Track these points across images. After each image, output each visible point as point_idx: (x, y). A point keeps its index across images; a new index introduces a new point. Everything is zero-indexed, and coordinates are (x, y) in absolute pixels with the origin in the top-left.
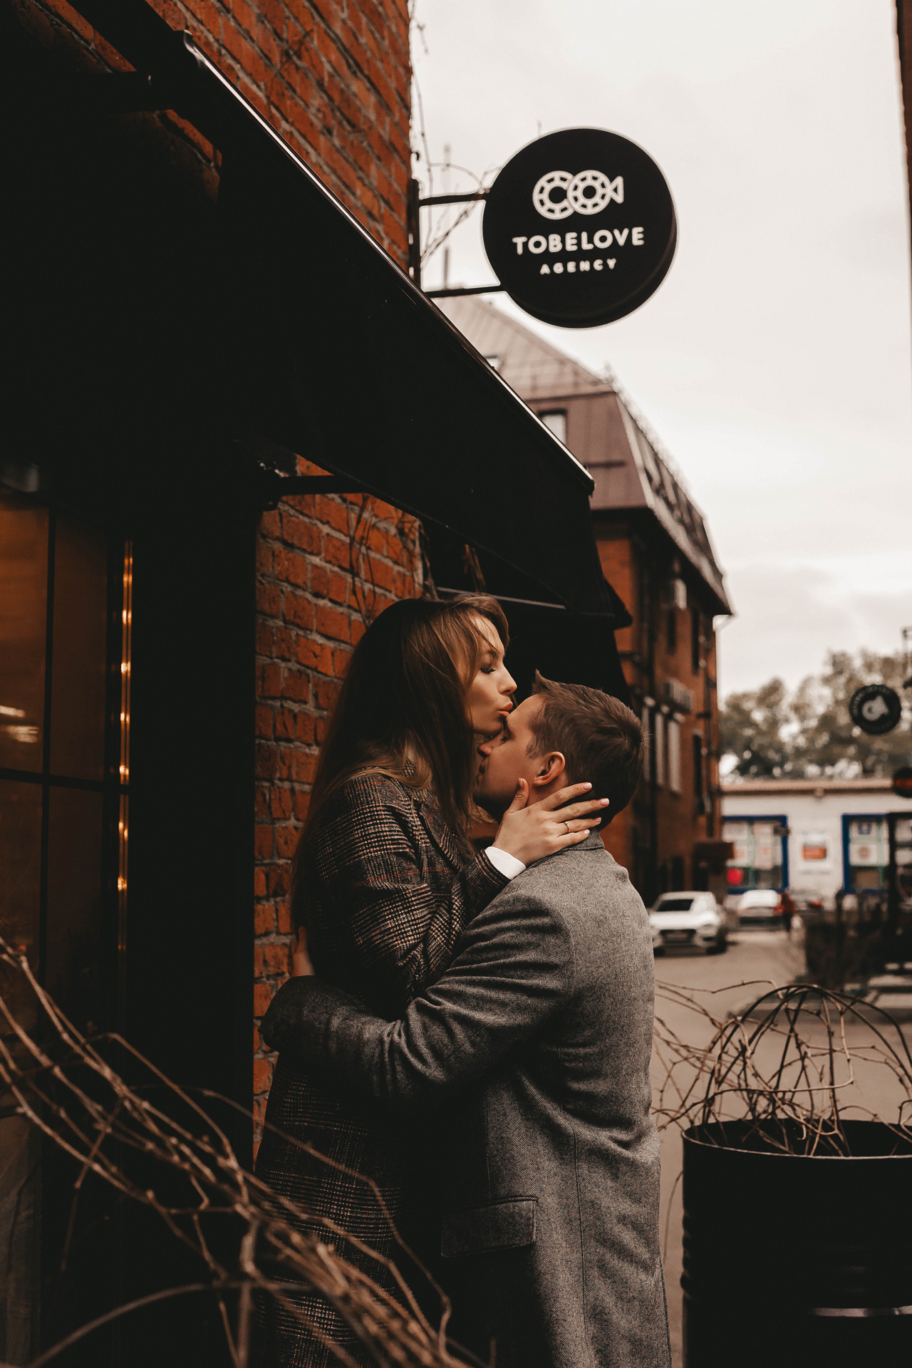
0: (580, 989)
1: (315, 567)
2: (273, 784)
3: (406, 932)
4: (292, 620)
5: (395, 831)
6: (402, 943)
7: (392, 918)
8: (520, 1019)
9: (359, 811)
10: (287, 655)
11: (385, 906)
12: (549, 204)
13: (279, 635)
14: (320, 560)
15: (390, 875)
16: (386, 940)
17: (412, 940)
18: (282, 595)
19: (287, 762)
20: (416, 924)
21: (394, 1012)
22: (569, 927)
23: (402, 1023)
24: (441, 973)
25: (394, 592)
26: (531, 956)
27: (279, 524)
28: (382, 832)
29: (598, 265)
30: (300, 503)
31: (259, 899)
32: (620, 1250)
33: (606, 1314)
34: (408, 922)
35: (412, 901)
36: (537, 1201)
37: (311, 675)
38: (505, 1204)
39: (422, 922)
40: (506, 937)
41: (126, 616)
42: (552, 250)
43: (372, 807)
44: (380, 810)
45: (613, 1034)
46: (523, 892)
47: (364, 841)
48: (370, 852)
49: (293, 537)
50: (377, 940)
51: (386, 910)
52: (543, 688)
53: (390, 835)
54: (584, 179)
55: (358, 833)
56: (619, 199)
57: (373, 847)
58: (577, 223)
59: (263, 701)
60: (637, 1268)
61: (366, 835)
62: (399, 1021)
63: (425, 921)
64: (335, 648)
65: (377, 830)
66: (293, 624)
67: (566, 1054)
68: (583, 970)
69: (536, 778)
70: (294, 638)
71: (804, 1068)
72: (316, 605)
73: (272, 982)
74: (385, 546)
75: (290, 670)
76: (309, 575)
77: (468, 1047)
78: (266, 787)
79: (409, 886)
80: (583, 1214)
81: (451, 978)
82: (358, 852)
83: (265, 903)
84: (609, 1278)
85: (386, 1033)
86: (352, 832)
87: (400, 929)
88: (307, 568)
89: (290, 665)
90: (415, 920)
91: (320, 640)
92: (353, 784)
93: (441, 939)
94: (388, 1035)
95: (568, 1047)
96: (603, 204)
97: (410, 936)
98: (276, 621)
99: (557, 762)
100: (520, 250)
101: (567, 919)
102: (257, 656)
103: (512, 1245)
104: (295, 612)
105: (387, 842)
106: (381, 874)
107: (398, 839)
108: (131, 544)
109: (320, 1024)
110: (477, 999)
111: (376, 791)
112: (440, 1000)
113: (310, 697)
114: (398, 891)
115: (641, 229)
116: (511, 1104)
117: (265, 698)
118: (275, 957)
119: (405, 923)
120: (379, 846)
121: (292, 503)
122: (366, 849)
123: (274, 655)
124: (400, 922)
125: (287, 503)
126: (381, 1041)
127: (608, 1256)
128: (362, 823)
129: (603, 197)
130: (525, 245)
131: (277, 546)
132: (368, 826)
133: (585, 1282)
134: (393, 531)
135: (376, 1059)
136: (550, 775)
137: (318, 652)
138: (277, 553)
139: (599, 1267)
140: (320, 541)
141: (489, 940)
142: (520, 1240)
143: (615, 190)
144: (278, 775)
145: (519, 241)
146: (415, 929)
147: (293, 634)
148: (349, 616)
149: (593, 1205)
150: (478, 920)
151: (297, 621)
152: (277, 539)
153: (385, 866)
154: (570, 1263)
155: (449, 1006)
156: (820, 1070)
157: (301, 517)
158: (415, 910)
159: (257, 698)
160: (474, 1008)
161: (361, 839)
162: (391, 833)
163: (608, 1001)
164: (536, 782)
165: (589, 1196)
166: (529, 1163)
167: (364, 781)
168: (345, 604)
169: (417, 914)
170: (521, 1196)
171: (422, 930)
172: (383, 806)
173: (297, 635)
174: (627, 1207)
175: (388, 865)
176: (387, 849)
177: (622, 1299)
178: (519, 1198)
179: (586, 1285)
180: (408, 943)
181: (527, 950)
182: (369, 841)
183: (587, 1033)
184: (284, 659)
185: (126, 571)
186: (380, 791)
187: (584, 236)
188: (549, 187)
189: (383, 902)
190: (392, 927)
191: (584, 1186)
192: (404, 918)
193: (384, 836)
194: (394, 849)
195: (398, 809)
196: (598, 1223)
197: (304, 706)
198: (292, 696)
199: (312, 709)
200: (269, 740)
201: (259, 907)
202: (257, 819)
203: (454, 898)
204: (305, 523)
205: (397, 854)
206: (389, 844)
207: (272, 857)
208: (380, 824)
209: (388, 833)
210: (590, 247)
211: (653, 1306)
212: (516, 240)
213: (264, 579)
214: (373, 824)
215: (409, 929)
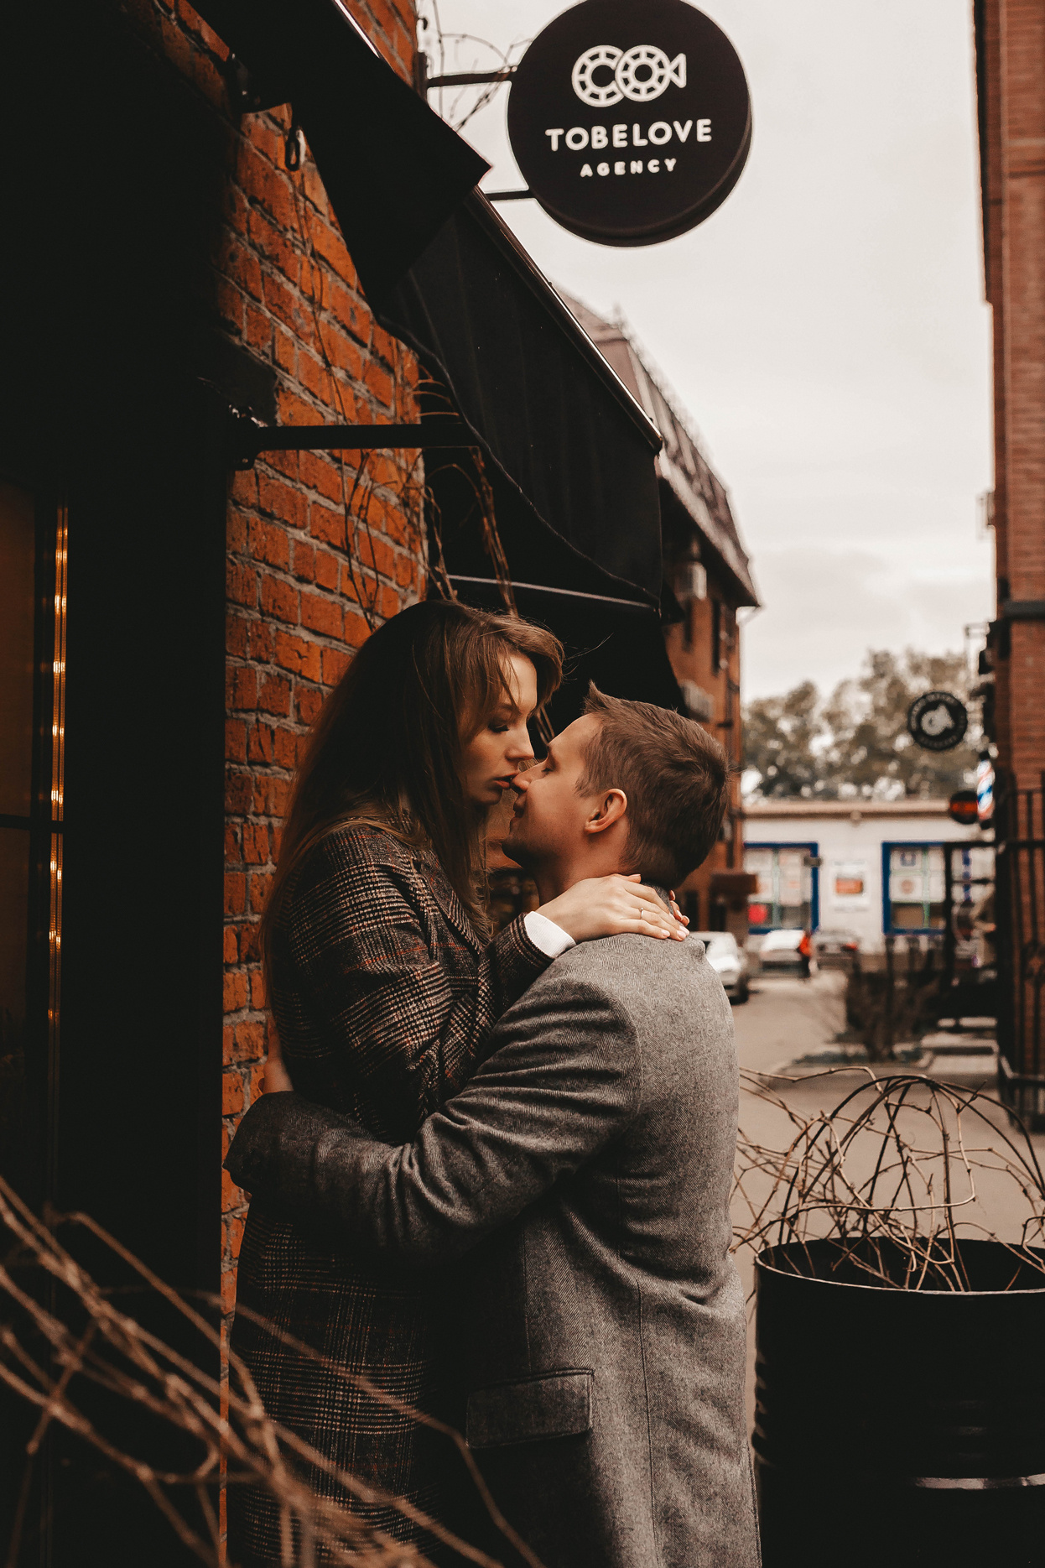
0: (648, 1103)
1: (299, 543)
2: (246, 820)
3: (417, 1026)
4: (271, 610)
5: (393, 897)
6: (413, 1040)
7: (399, 1008)
8: (569, 1143)
9: (345, 873)
10: (264, 656)
11: (388, 995)
12: (592, 87)
13: (254, 630)
14: (305, 534)
15: (392, 955)
16: (392, 1038)
17: (425, 1036)
18: (258, 579)
19: (263, 792)
20: (431, 1015)
21: (403, 1132)
22: (634, 1023)
23: (412, 1147)
24: (465, 1079)
25: (394, 581)
26: (584, 1061)
27: (255, 489)
28: (378, 899)
29: (653, 166)
30: (281, 460)
31: (228, 966)
32: (698, 1433)
33: (681, 1517)
34: (420, 1012)
35: (423, 985)
36: (593, 1375)
37: (293, 682)
38: (550, 1380)
39: (438, 1012)
40: (552, 1036)
41: (60, 602)
42: (595, 145)
43: (362, 867)
44: (373, 871)
45: (688, 1161)
46: (574, 977)
47: (354, 912)
48: (364, 927)
49: (272, 505)
50: (380, 1038)
51: (390, 1000)
52: (599, 705)
53: (388, 903)
54: (636, 57)
55: (346, 903)
56: (681, 82)
57: (366, 920)
58: (627, 112)
59: (234, 715)
60: (719, 1455)
61: (356, 904)
62: (408, 1146)
63: (441, 1010)
64: (325, 646)
65: (370, 897)
66: (272, 616)
67: (630, 1187)
68: (651, 1081)
69: (587, 823)
70: (273, 634)
71: (905, 1176)
72: (300, 592)
73: (244, 1070)
74: (384, 520)
75: (268, 674)
76: (292, 554)
77: (502, 1178)
78: (237, 824)
79: (419, 967)
80: (651, 1389)
81: (479, 1089)
82: (347, 927)
83: (235, 970)
84: (684, 1470)
85: (391, 1163)
86: (338, 901)
87: (410, 1023)
88: (289, 545)
89: (268, 668)
90: (428, 1009)
91: (307, 636)
92: (334, 839)
93: (461, 1035)
94: (395, 1165)
95: (629, 1178)
96: (660, 89)
97: (423, 1030)
98: (250, 611)
99: (617, 802)
100: (555, 146)
101: (633, 1013)
102: (227, 657)
103: (561, 1433)
104: (275, 601)
105: (385, 913)
106: (379, 954)
107: (398, 907)
108: (66, 510)
109: (303, 1153)
110: (514, 1117)
111: (365, 847)
112: (465, 1117)
113: (291, 711)
114: (404, 973)
115: (708, 122)
116: (556, 1249)
117: (237, 711)
118: (248, 1039)
119: (416, 1014)
120: (375, 918)
121: (271, 461)
122: (358, 922)
123: (248, 656)
124: (409, 1014)
125: (264, 460)
126: (385, 1172)
127: (682, 1443)
128: (351, 889)
129: (661, 79)
130: (562, 139)
131: (253, 516)
132: (358, 893)
133: (654, 1479)
134: (394, 500)
135: (380, 1198)
136: (608, 818)
137: (303, 652)
138: (252, 524)
139: (670, 1457)
140: (305, 511)
141: (530, 1039)
142: (571, 1427)
143: (676, 71)
144: (252, 809)
145: (554, 134)
146: (429, 1022)
147: (272, 628)
148: (342, 608)
149: (662, 1377)
150: (513, 1013)
151: (276, 612)
152: (253, 507)
153: (383, 944)
154: (634, 1453)
155: (477, 1125)
156: (928, 1181)
157: (281, 478)
158: (428, 996)
159: (228, 711)
160: (509, 1129)
161: (351, 910)
162: (388, 900)
163: (684, 1119)
164: (588, 828)
165: (659, 1367)
166: (581, 1325)
167: (348, 834)
168: (339, 591)
169: (430, 1002)
170: (571, 1368)
171: (438, 1022)
172: (375, 866)
173: (277, 629)
174: (705, 1377)
175: (388, 941)
176: (385, 921)
177: (700, 1497)
178: (569, 1372)
179: (655, 1481)
180: (420, 1040)
181: (580, 1053)
182: (361, 912)
183: (656, 1160)
184: (260, 661)
185: (59, 545)
186: (370, 847)
187: (636, 128)
188: (592, 66)
189: (385, 990)
190: (400, 1021)
191: (651, 1353)
192: (414, 1008)
193: (380, 905)
194: (394, 920)
195: (396, 869)
196: (670, 1401)
197: (283, 720)
198: (269, 707)
199: (293, 725)
200: (243, 764)
201: (228, 976)
202: (227, 865)
203: (480, 981)
204: (288, 486)
205: (399, 927)
206: (388, 915)
207: (244, 913)
208: (374, 888)
209: (385, 901)
210: (644, 142)
211: (740, 1503)
212: (549, 132)
213: (236, 558)
214: (365, 890)
215: (422, 1021)
